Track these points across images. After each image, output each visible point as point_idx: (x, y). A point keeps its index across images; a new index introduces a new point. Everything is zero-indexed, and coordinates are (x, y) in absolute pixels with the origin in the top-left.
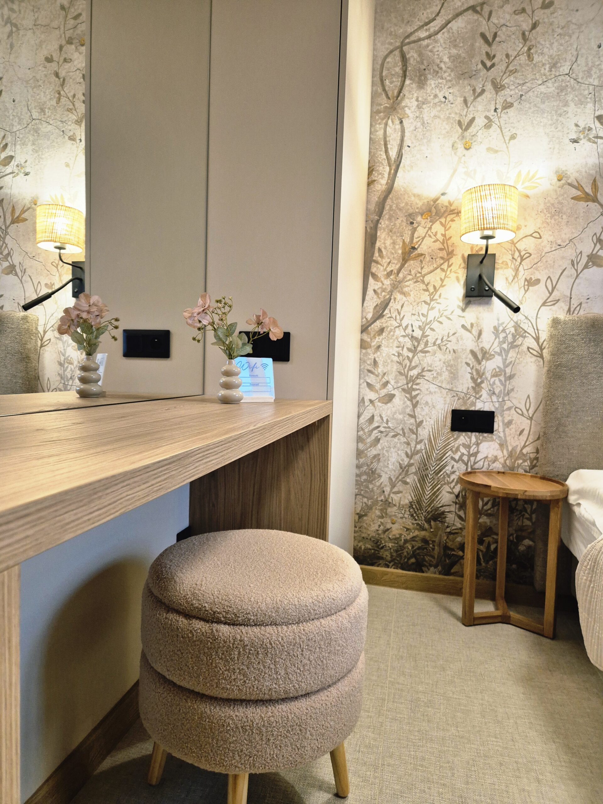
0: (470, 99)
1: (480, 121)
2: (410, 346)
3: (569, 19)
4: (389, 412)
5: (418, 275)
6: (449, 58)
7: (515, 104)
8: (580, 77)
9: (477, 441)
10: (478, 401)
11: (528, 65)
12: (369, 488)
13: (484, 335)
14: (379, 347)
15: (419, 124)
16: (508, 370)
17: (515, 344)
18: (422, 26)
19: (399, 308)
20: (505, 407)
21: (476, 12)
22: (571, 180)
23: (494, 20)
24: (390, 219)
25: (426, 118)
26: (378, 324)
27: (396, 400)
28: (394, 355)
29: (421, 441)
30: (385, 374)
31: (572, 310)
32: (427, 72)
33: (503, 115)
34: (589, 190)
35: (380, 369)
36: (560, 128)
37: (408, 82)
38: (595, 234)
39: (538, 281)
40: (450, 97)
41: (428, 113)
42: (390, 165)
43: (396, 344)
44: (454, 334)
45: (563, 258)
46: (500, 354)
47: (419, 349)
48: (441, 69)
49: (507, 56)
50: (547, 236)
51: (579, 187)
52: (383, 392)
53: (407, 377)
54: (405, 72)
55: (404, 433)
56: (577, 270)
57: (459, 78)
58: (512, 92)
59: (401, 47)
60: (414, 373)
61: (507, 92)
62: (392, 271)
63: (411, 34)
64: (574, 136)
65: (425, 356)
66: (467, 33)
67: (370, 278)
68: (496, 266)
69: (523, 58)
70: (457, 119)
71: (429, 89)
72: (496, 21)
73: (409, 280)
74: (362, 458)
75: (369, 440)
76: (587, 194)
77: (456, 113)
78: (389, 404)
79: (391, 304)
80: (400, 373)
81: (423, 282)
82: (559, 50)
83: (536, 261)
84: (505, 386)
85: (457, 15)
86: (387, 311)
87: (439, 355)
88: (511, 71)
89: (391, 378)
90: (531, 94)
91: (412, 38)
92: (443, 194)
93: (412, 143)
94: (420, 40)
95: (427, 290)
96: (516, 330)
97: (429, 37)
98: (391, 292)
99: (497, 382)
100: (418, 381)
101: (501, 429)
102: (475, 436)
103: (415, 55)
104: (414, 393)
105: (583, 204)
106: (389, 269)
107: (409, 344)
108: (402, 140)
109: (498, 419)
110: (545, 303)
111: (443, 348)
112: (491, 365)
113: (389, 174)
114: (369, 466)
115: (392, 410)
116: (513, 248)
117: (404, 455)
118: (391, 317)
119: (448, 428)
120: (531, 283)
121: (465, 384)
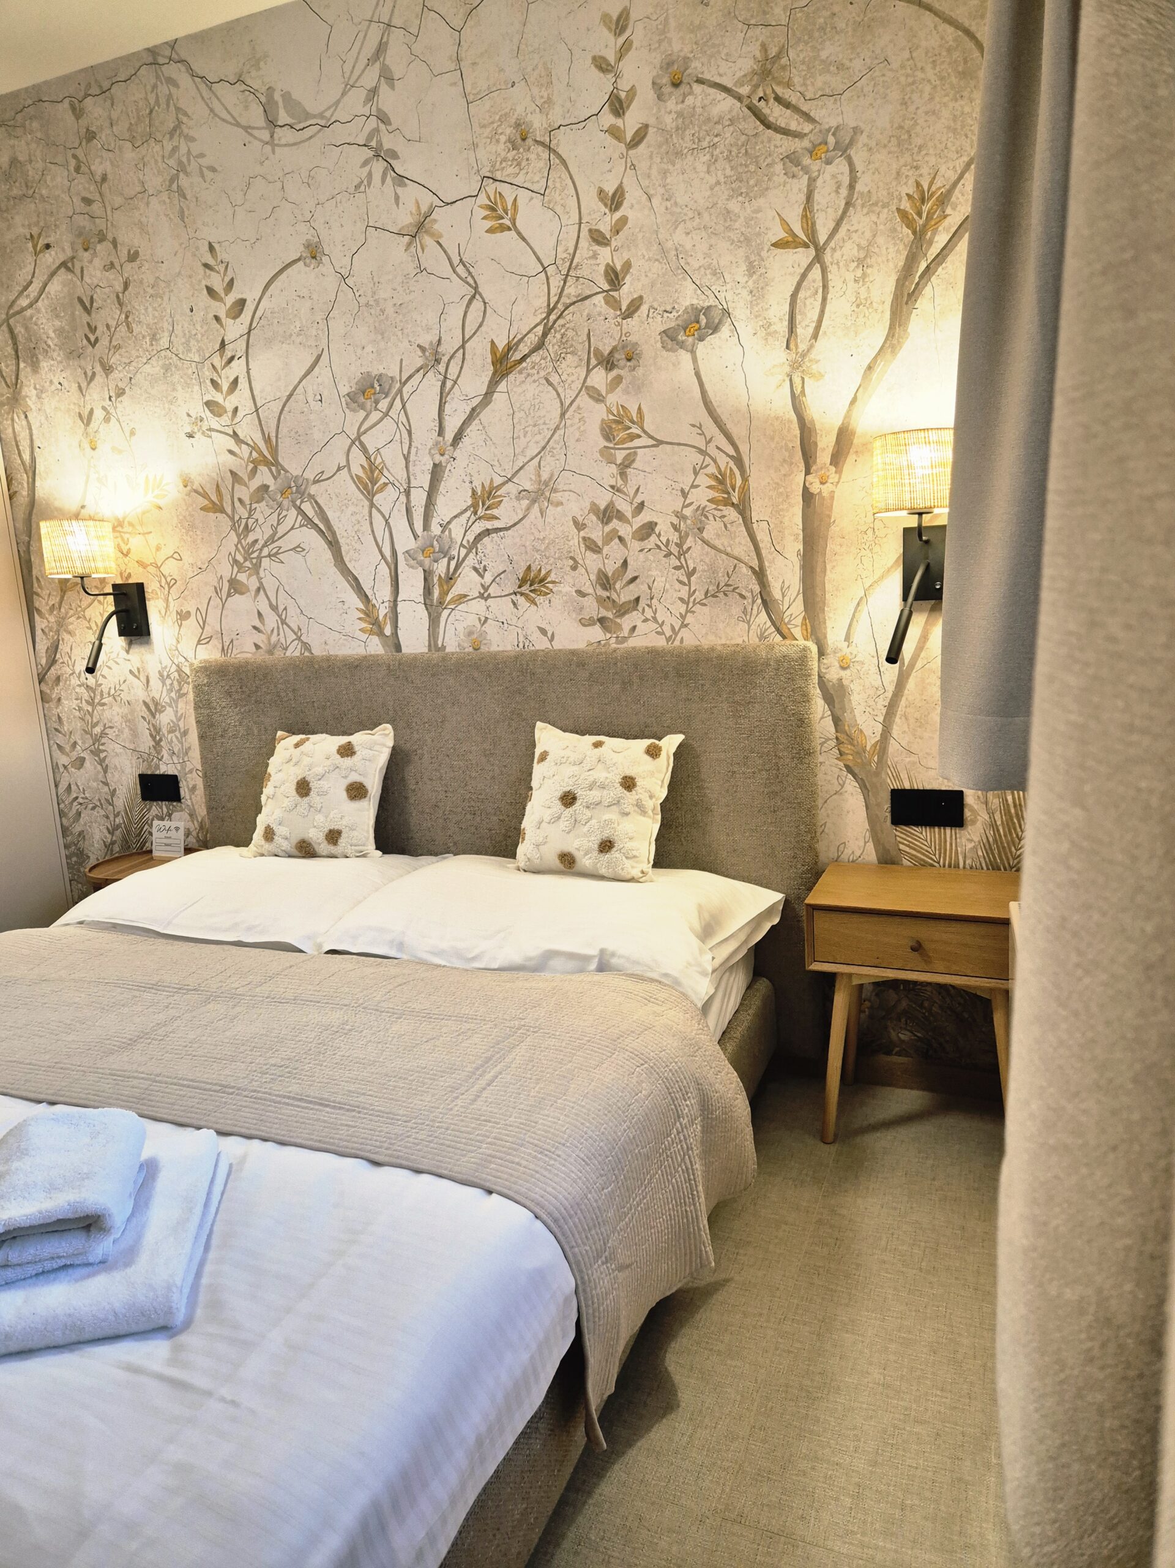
0: (84, 385)
1: (99, 414)
2: (87, 698)
3: (157, 275)
4: (83, 778)
5: (79, 609)
6: (54, 331)
7: (127, 389)
8: (181, 351)
9: (168, 812)
10: (161, 762)
11: (130, 339)
12: (79, 871)
13: (151, 683)
14: (59, 700)
15: (43, 418)
16: (181, 724)
17: (181, 692)
18: (21, 293)
19: (69, 650)
20: (187, 770)
21: (68, 269)
22: (196, 486)
23: (87, 279)
25: (48, 411)
26: (52, 671)
27: (87, 764)
28: (75, 709)
29: (119, 813)
30: (71, 733)
31: (226, 648)
32: (37, 351)
33: (118, 405)
34: (214, 498)
35: (66, 728)
36: (174, 419)
37: (22, 365)
38: (230, 554)
39: (189, 613)
40: (65, 383)
41: (50, 403)
42: (26, 472)
43: (74, 695)
44: (125, 681)
45: (206, 584)
46: (170, 706)
47: (96, 701)
48: (49, 346)
49: (108, 326)
50: (187, 558)
51: (205, 495)
52: (74, 755)
53: (91, 735)
54: (16, 351)
55: (101, 804)
56: (221, 599)
57: (69, 358)
58: (121, 375)
59: (7, 320)
61: (115, 375)
62: (53, 605)
63: (14, 302)
64: (189, 430)
65: (104, 710)
66: (65, 297)
67: (35, 614)
68: (147, 595)
69: (123, 328)
70: (77, 411)
71: (43, 372)
72: (89, 281)
73: (71, 616)
74: (68, 836)
75: (70, 814)
76: (212, 502)
77: (74, 404)
78: (82, 770)
79: (60, 647)
80: (85, 731)
81: (85, 618)
82: (154, 317)
83: (183, 588)
84: (182, 744)
85: (53, 274)
86: (58, 656)
87: (116, 709)
88: (115, 347)
89: (77, 737)
90: (138, 375)
91: (16, 308)
92: (83, 507)
93: (42, 443)
94: (23, 310)
96: (179, 675)
97: (31, 305)
98: (58, 632)
99: (174, 739)
100: (103, 741)
101: (188, 797)
102: (166, 805)
103: (23, 331)
104: (102, 755)
105: (211, 515)
106: (51, 603)
107: (86, 696)
108: (32, 440)
109: (183, 785)
110: (199, 641)
111: (118, 699)
112: (165, 718)
113: (28, 483)
114: (76, 845)
115: (86, 777)
116: (158, 573)
117: (105, 831)
118: (63, 663)
119: (139, 796)
120: (183, 616)
121: (146, 743)
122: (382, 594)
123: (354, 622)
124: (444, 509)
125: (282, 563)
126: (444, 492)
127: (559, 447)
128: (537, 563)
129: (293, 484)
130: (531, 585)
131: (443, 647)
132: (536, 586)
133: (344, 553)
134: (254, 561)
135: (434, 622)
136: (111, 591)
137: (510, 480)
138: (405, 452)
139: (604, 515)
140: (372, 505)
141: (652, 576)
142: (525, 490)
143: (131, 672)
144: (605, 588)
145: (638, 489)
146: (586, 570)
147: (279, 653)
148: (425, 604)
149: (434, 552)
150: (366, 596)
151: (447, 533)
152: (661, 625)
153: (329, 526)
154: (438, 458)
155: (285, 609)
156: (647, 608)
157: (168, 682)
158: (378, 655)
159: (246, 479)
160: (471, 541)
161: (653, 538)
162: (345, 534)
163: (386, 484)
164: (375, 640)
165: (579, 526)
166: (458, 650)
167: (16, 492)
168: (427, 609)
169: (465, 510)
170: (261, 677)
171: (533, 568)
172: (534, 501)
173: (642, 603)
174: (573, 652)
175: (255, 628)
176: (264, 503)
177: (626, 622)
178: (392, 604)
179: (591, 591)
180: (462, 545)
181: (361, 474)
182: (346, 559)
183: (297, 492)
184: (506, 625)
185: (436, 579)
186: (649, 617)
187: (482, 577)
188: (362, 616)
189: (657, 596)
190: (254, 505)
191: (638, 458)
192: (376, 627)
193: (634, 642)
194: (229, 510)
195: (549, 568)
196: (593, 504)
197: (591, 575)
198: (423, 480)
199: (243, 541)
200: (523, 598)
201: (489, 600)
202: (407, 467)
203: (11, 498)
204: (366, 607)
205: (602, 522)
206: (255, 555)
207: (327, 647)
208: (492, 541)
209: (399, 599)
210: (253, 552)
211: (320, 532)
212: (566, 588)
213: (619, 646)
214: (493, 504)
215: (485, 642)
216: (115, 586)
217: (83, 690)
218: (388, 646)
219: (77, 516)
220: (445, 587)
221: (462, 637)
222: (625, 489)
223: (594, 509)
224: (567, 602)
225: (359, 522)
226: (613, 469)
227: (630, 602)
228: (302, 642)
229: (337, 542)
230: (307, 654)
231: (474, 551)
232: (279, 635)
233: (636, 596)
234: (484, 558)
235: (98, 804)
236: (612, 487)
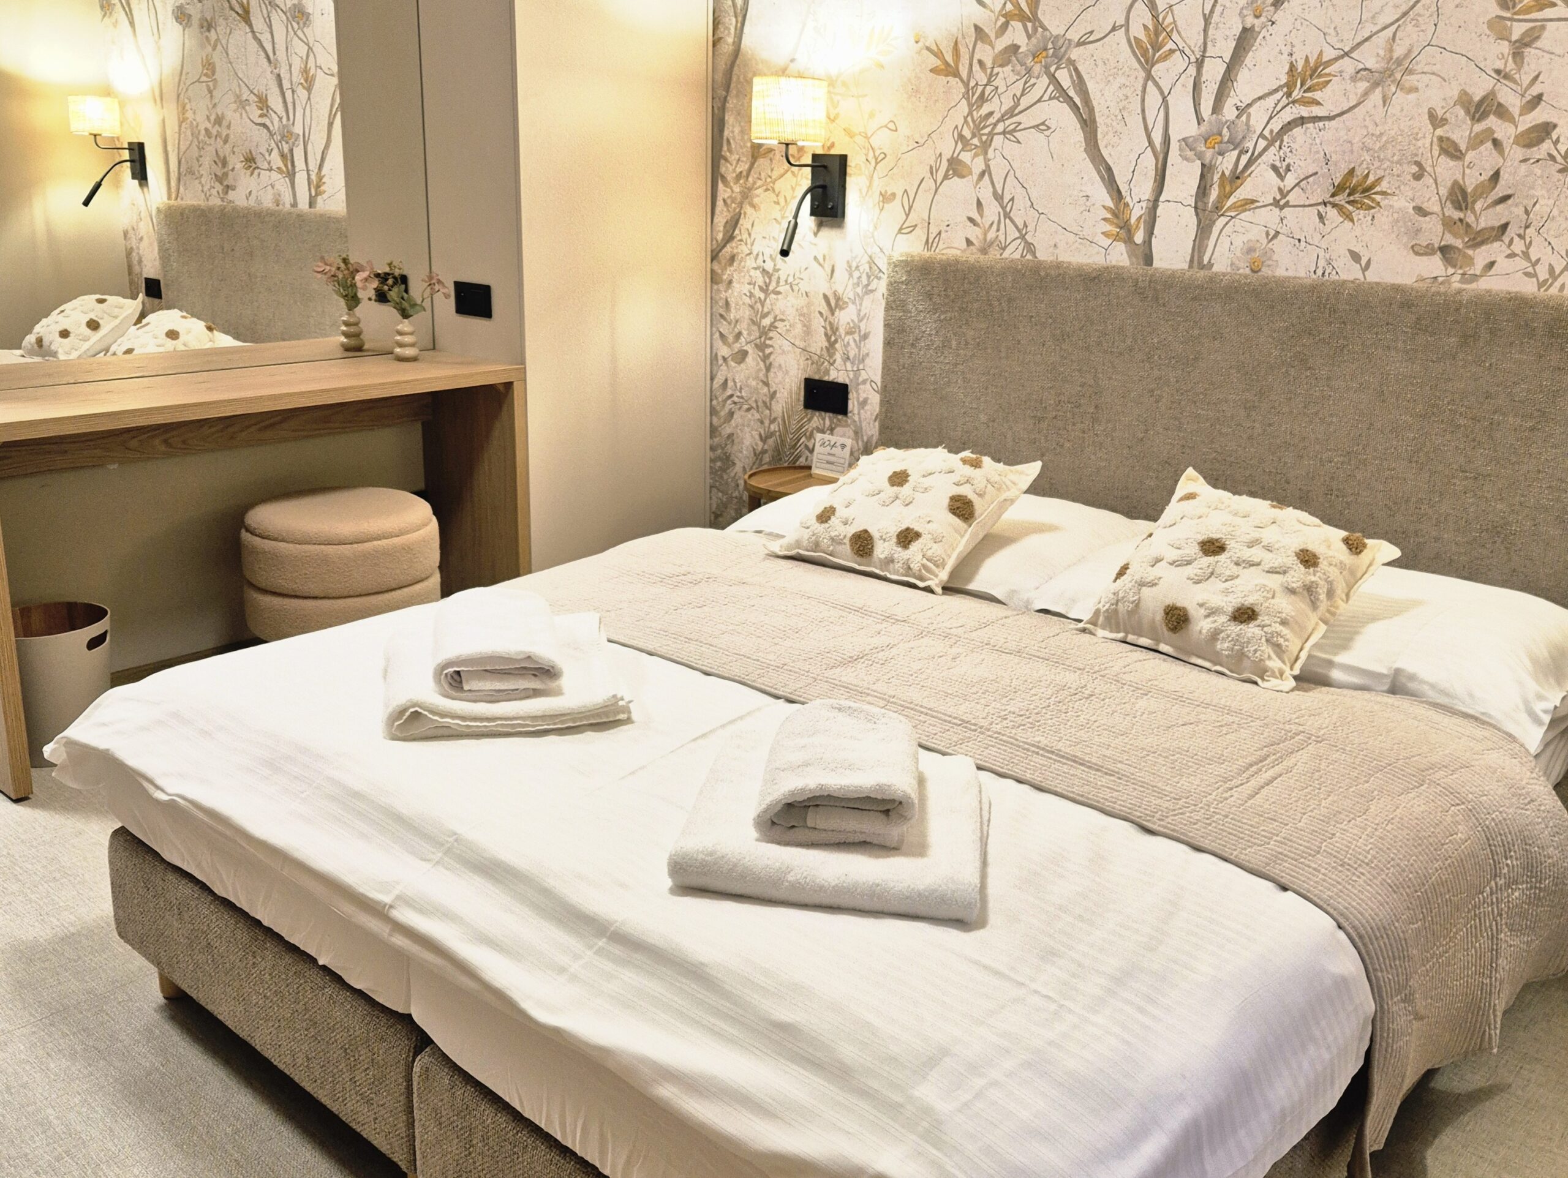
2: (762, 284)
4: (742, 375)
5: (769, 180)
9: (831, 425)
10: (832, 367)
12: (722, 477)
13: (837, 273)
14: (730, 282)
16: (862, 325)
17: (870, 288)
19: (749, 227)
20: (861, 379)
22: (930, 42)
24: (737, 96)
26: (728, 249)
27: (749, 360)
28: (745, 294)
29: (775, 419)
30: (737, 321)
31: (930, 241)
34: (949, 58)
35: (732, 316)
38: (956, 127)
39: (894, 195)
42: (736, 17)
43: (747, 279)
44: (806, 269)
45: (921, 162)
46: (854, 303)
47: (771, 288)
50: (904, 128)
51: (938, 54)
52: (737, 347)
53: (759, 327)
55: (757, 406)
56: (935, 182)
60: (766, 322)
62: (741, 172)
65: (777, 299)
67: (720, 182)
68: (849, 170)
73: (760, 187)
74: (716, 437)
75: (722, 414)
76: (947, 64)
78: (742, 365)
79: (741, 222)
80: (754, 322)
81: (773, 190)
83: (891, 165)
84: (859, 348)
86: (737, 232)
87: (791, 300)
89: (743, 327)
92: (792, 60)
95: (778, 203)
96: (871, 268)
98: (741, 205)
99: (852, 342)
100: (771, 334)
101: (856, 412)
102: (830, 417)
104: (768, 351)
105: (943, 79)
106: (738, 170)
107: (760, 280)
109: (852, 396)
110: (901, 229)
111: (796, 288)
112: (845, 317)
113: (736, 29)
114: (723, 449)
115: (746, 373)
116: (867, 145)
117: (757, 437)
118: (741, 240)
119: (802, 403)
120: (887, 198)
121: (819, 343)
122: (1139, 192)
123: (1097, 225)
124: (1245, 87)
125: (1019, 142)
126: (1250, 65)
127: (1427, 14)
128: (1364, 166)
129: (1050, 46)
130: (1349, 195)
131: (1210, 265)
132: (1357, 197)
133: (1099, 136)
134: (984, 138)
135: (1203, 230)
136: (809, 162)
137: (1347, 54)
138: (1207, 12)
139: (1477, 111)
140: (1149, 77)
141: (1533, 196)
142: (1366, 69)
143: (815, 258)
144: (1459, 208)
145: (1537, 77)
146: (1436, 181)
147: (994, 254)
148: (1196, 208)
149: (1221, 142)
150: (1119, 192)
151: (1244, 118)
152: (1534, 265)
153: (1087, 100)
154: (1250, 21)
155: (1012, 199)
156: (1516, 239)
157: (856, 274)
158: (1123, 267)
159: (992, 36)
160: (1276, 131)
161: (1547, 146)
162: (1106, 112)
163: (1172, 51)
164: (1121, 247)
165: (1436, 120)
166: (1229, 270)
167: (721, 38)
168: (1197, 214)
169: (1276, 91)
170: (972, 280)
171: (1359, 172)
172: (1376, 84)
173: (1511, 231)
174: (1396, 288)
175: (971, 220)
176: (1009, 68)
177: (1481, 256)
178: (1151, 204)
179: (1436, 208)
180: (1261, 135)
181: (1142, 36)
182: (1101, 144)
183: (1054, 55)
184: (1303, 243)
185: (1216, 177)
186: (1518, 251)
187: (1282, 178)
188: (1109, 216)
189: (1536, 224)
190: (996, 70)
191: (1546, 34)
192: (1125, 233)
193: (1486, 284)
194: (964, 74)
195: (1380, 173)
196: (1464, 93)
197: (1440, 188)
198: (1224, 47)
199: (975, 113)
200: (1335, 211)
201: (1286, 210)
202: (1205, 31)
203: (714, 45)
204: (1117, 205)
205: (1473, 118)
206: (986, 131)
207: (1057, 251)
208: (1305, 133)
209: (1162, 199)
210: (985, 127)
211: (1074, 107)
212: (1401, 203)
213: (1464, 286)
214: (1318, 84)
215: (1270, 262)
216: (815, 157)
217: (758, 273)
218: (1136, 257)
219: (783, 72)
220: (1228, 188)
221: (1239, 254)
222: (1517, 76)
223: (1464, 100)
224: (1397, 221)
225: (1127, 97)
226: (1505, 47)
227: (1493, 228)
228: (1026, 242)
229: (1094, 121)
230: (1029, 257)
231: (1277, 144)
232: (998, 230)
233: (1503, 221)
234: (1289, 154)
235: (754, 405)
236: (1498, 72)
